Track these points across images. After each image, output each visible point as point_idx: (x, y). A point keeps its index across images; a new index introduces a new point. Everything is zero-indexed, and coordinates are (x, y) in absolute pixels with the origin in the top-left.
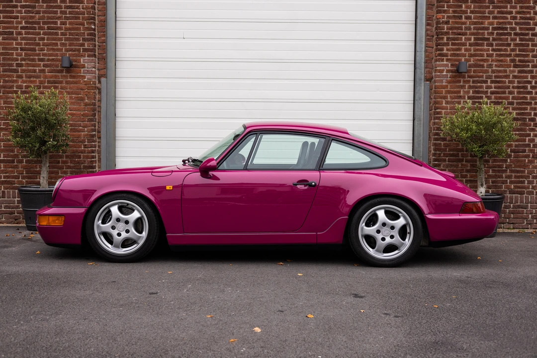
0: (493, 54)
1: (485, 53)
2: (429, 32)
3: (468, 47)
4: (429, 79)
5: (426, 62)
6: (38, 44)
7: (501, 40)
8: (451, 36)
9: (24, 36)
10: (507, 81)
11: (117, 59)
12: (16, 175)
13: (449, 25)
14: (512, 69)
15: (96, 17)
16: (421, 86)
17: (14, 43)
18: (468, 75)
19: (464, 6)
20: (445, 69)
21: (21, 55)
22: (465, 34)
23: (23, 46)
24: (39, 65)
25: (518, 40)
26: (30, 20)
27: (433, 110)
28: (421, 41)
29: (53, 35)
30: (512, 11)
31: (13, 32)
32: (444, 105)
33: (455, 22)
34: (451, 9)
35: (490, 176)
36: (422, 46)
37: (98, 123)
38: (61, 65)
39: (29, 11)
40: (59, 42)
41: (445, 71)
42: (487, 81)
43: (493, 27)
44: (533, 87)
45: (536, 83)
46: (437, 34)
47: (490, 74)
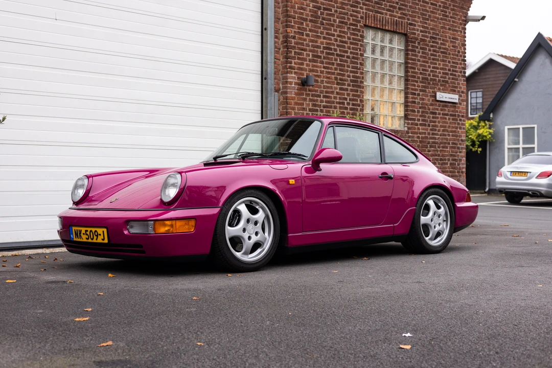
0: (324, 71)
1: (319, 69)
2: (277, 45)
3: (308, 62)
4: (277, 90)
5: (274, 73)
7: (328, 58)
8: (297, 51)
10: (333, 97)
13: (295, 40)
14: (335, 86)
16: (272, 96)
18: (308, 89)
19: (304, 24)
20: (294, 81)
22: (305, 50)
25: (338, 60)
28: (271, 53)
33: (299, 37)
34: (297, 25)
36: (270, 58)
41: (293, 84)
42: (320, 95)
43: (323, 47)
44: (348, 104)
45: (350, 100)
46: (287, 47)
47: (322, 89)
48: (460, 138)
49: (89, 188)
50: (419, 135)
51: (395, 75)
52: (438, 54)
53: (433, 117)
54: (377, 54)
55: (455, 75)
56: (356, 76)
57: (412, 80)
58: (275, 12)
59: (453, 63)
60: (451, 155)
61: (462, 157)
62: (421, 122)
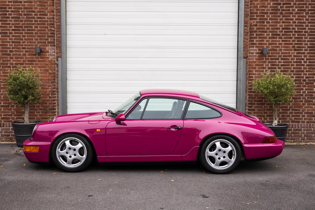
0: (282, 43)
1: (278, 43)
2: (245, 31)
3: (268, 39)
4: (246, 57)
5: (244, 48)
6: (22, 39)
7: (287, 35)
8: (258, 33)
9: (14, 34)
10: (290, 59)
11: (67, 47)
12: (10, 114)
13: (257, 27)
14: (293, 51)
15: (55, 23)
16: (241, 61)
17: (8, 39)
18: (268, 55)
19: (265, 16)
20: (255, 52)
21: (12, 45)
22: (266, 32)
23: (13, 40)
24: (22, 51)
25: (296, 35)
26: (17, 26)
27: (248, 75)
28: (241, 36)
29: (30, 34)
30: (293, 19)
31: (7, 32)
32: (254, 72)
33: (261, 25)
34: (258, 18)
35: (280, 113)
37: (57, 84)
38: (35, 51)
39: (16, 20)
40: (34, 38)
41: (255, 53)
42: (279, 59)
43: (282, 28)
45: (307, 59)
47: (280, 55)
58: (245, 11)
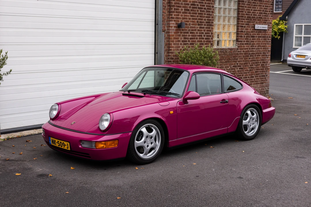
0: (191, 18)
1: (188, 17)
2: (164, 4)
3: (182, 14)
4: (164, 31)
5: (162, 21)
7: (193, 10)
8: (175, 8)
10: (196, 32)
13: (175, 2)
14: (197, 26)
16: (161, 34)
20: (173, 25)
22: (180, 7)
25: (199, 11)
27: (166, 48)
28: (161, 9)
32: (173, 45)
36: (160, 12)
41: (173, 27)
42: (189, 32)
43: (191, 4)
44: (204, 36)
45: (205, 33)
46: (170, 6)
47: (190, 29)
48: (268, 50)
49: (59, 111)
50: (244, 50)
51: (232, 16)
52: (257, 2)
53: (253, 39)
54: (221, 5)
55: (266, 14)
56: (209, 19)
57: (241, 19)
59: (266, 6)
60: (262, 60)
61: (268, 60)
62: (245, 43)
